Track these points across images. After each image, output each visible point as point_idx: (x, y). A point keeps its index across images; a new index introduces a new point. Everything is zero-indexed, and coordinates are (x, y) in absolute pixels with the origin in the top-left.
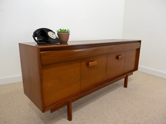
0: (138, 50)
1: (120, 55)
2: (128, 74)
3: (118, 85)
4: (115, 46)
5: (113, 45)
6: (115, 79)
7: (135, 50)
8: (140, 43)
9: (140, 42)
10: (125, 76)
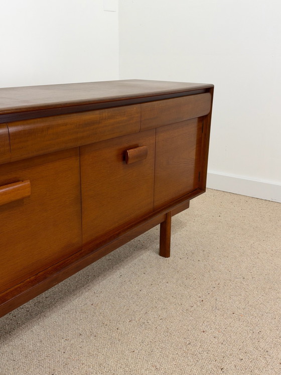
0: (205, 122)
4: (106, 113)
6: (118, 235)
7: (196, 120)
10: (160, 217)
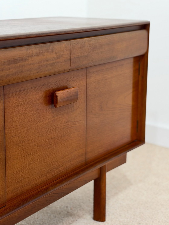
0: (141, 63)
1: (65, 88)
2: (107, 163)
3: (69, 214)
4: (32, 50)
5: (23, 48)
6: (46, 190)
7: (132, 61)
8: (144, 32)
9: (145, 27)
